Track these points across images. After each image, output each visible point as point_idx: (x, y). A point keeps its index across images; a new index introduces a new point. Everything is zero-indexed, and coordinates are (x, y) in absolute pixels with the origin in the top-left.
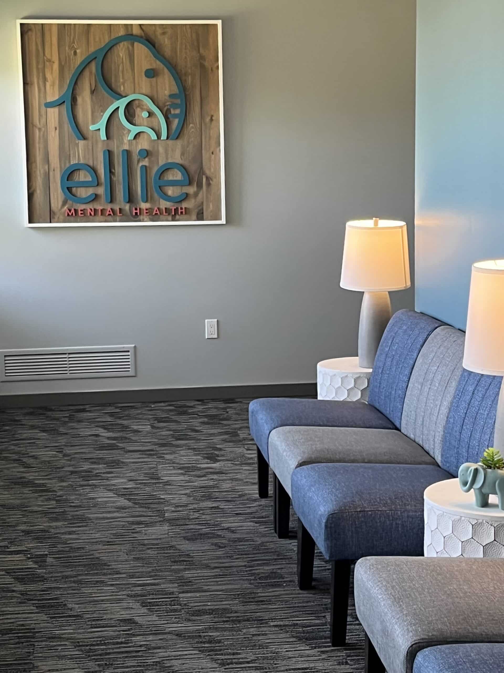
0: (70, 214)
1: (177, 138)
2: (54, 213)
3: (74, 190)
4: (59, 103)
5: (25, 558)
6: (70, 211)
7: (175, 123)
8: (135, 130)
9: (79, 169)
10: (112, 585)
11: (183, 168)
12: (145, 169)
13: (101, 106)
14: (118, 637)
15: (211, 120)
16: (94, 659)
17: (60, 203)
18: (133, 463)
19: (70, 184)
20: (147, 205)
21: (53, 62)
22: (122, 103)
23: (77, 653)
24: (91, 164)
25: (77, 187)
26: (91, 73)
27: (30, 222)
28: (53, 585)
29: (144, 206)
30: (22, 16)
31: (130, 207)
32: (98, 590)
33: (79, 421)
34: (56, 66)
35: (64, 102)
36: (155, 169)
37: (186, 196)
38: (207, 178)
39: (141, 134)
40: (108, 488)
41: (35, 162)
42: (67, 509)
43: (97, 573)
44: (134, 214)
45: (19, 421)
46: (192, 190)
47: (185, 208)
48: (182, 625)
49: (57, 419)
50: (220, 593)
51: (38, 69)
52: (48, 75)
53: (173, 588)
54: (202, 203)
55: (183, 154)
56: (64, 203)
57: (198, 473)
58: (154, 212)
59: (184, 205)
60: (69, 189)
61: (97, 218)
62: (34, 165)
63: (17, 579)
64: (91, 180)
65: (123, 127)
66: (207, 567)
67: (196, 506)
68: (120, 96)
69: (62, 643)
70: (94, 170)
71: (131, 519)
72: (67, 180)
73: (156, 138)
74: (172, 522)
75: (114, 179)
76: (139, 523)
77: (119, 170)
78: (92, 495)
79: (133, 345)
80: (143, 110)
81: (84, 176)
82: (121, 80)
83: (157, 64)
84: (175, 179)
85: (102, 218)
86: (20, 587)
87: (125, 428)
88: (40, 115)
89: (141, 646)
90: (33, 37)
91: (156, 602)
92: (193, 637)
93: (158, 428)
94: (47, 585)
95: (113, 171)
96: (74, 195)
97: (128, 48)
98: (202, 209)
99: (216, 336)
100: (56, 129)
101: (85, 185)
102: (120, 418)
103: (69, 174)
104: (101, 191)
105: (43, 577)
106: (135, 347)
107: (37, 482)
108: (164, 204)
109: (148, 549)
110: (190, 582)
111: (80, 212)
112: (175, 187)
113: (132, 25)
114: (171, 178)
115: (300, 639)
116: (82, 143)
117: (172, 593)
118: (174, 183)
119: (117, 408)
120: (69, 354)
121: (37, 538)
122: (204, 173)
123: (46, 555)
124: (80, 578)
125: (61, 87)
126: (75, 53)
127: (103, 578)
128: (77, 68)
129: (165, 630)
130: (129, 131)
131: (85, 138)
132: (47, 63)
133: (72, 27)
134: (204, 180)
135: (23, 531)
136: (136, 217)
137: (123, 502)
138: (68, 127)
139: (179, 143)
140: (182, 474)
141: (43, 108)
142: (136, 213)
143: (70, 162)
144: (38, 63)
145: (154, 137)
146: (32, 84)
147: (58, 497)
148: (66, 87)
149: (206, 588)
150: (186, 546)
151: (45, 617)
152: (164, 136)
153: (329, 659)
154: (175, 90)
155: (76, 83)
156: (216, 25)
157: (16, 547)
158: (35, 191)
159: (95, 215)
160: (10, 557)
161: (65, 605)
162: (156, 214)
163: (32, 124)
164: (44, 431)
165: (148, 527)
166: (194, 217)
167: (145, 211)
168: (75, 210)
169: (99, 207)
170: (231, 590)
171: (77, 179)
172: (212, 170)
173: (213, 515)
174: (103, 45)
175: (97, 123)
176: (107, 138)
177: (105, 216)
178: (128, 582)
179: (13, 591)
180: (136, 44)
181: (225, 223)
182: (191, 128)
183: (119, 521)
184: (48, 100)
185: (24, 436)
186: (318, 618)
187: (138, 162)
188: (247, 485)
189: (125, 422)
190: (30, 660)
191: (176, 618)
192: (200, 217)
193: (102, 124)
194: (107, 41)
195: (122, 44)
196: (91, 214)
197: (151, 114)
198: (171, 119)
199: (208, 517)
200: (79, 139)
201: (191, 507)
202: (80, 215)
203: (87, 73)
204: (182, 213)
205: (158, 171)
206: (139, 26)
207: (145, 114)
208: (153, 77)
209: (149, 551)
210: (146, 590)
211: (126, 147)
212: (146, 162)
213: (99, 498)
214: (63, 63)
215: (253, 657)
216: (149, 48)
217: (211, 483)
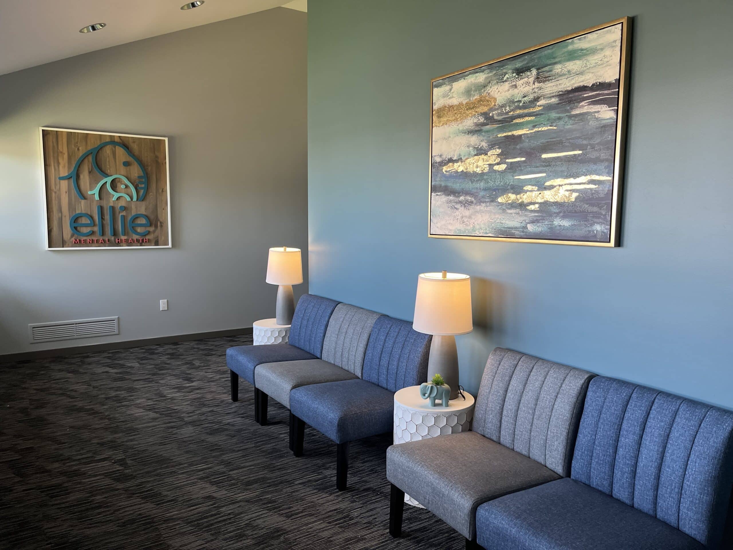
0: (76, 242)
1: (143, 201)
2: (66, 242)
3: (78, 228)
4: (69, 178)
5: (110, 464)
6: (76, 241)
7: (142, 192)
8: (116, 195)
9: (82, 217)
10: (183, 473)
11: (146, 217)
12: (124, 218)
13: (95, 181)
14: (210, 511)
15: (163, 191)
16: (205, 530)
17: (70, 236)
18: (142, 388)
19: (75, 225)
20: (125, 237)
21: (64, 154)
22: (109, 180)
23: (190, 528)
24: (89, 213)
25: (80, 227)
26: (89, 161)
27: (49, 247)
28: (144, 480)
29: (123, 238)
30: (43, 125)
31: (114, 239)
32: (175, 478)
33: (89, 364)
34: (66, 156)
35: (71, 177)
36: (129, 218)
37: (149, 233)
38: (161, 223)
39: (121, 198)
40: (138, 406)
41: (53, 211)
42: (119, 424)
43: (166, 466)
44: (117, 242)
45: (48, 367)
46: (152, 229)
47: (148, 239)
48: (244, 494)
49: (74, 364)
50: (252, 467)
51: (54, 157)
52: (61, 161)
53: (222, 468)
54: (158, 237)
55: (146, 209)
56: (72, 236)
57: (187, 390)
58: (130, 241)
59: (147, 237)
60: (76, 228)
61: (93, 245)
62: (51, 213)
63: (114, 480)
64: (89, 222)
65: (110, 193)
66: (234, 451)
67: (199, 412)
68: (107, 175)
69: (176, 523)
70: (91, 217)
71: (165, 425)
72: (74, 222)
73: (130, 200)
74: (192, 423)
75: (105, 222)
76: (172, 427)
77: (108, 217)
78: (129, 412)
79: (117, 317)
80: (122, 184)
81: (85, 220)
82: (108, 167)
83: (130, 159)
84: (141, 223)
85: (97, 244)
86: (120, 486)
87: (122, 366)
88: (56, 184)
89: (229, 514)
90: (51, 139)
91: (218, 480)
92: (256, 501)
93: (143, 364)
94: (140, 481)
95: (104, 217)
96: (78, 231)
97: (112, 149)
98: (158, 240)
99: (166, 309)
100: (66, 192)
101: (86, 225)
102: (115, 359)
103: (75, 220)
104: (96, 229)
105: (132, 475)
106: (118, 317)
107: (86, 407)
108: (135, 237)
109: (190, 444)
110: (230, 463)
111: (82, 241)
112: (142, 228)
113: (114, 136)
114: (139, 222)
115: (319, 490)
116: (83, 202)
117: (224, 473)
118: (141, 225)
119: (109, 353)
120: (76, 324)
121: (111, 448)
122: (159, 220)
123: (125, 458)
124: (158, 471)
125: (69, 168)
126: (78, 149)
127: (174, 469)
128: (80, 158)
129: (236, 500)
130: (113, 196)
131: (85, 198)
132: (60, 154)
133: (76, 134)
134: (159, 224)
135: (98, 444)
136: (118, 244)
137: (152, 415)
138: (74, 191)
139: (144, 203)
140: (177, 392)
141: (58, 180)
142: (118, 242)
143: (75, 212)
144: (54, 153)
145: (128, 199)
146: (50, 165)
147: (107, 416)
148: (73, 169)
149: (242, 465)
150: (211, 439)
151: (152, 506)
152: (135, 199)
153: (344, 501)
154: (142, 174)
155: (79, 167)
156: (165, 140)
157: (100, 456)
158: (52, 228)
159: (92, 243)
160: (100, 464)
161: (160, 493)
162: (131, 242)
163: (50, 189)
164: (69, 372)
165: (179, 429)
166: (154, 244)
167: (124, 241)
168: (79, 240)
169: (95, 238)
170: (258, 464)
171: (80, 222)
172: (163, 218)
173: (214, 416)
174: (96, 146)
175: (93, 190)
176: (100, 199)
177: (99, 243)
178: (191, 469)
179: (118, 489)
180: (117, 147)
181: (171, 247)
182: (151, 195)
183: (158, 428)
184: (61, 176)
185: (58, 377)
186: (319, 474)
187: (119, 213)
188: (221, 395)
189: (121, 362)
190: (162, 541)
191: (238, 489)
192: (157, 244)
193: (96, 191)
194: (99, 144)
195: (108, 146)
196: (89, 243)
197: (127, 187)
198: (139, 190)
199: (212, 418)
200: (82, 199)
201: (198, 412)
202: (82, 243)
203: (86, 161)
204: (146, 242)
205: (131, 219)
206: (118, 138)
207: (123, 187)
208: (128, 166)
209: (191, 446)
210: (206, 473)
211: (112, 204)
212: (124, 213)
213: (135, 413)
214: (71, 154)
215: (301, 509)
216: (125, 150)
217: (199, 396)
